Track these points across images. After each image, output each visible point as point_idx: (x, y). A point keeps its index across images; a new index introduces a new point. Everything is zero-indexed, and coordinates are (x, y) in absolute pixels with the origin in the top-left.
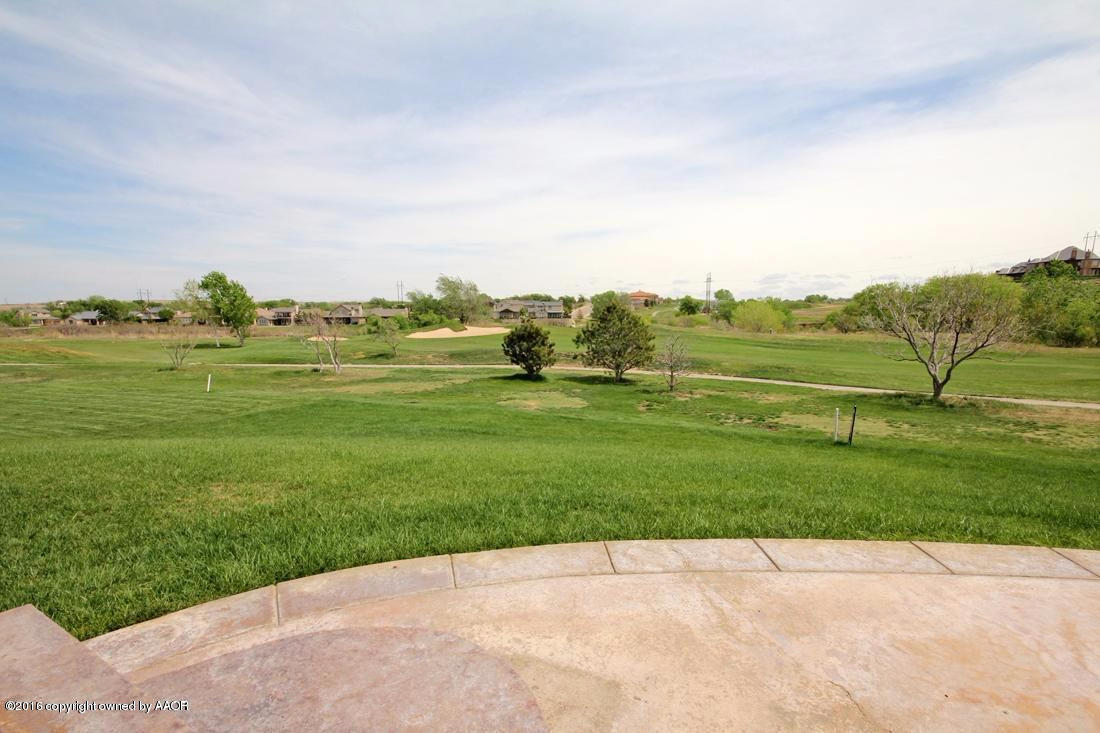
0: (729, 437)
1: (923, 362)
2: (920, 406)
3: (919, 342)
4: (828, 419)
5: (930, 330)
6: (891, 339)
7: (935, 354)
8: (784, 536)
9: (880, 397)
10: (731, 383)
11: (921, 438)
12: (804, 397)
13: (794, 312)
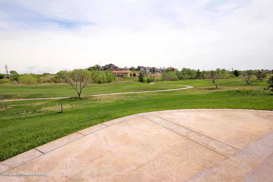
0: (24, 119)
1: (75, 89)
2: (77, 100)
3: (73, 85)
4: (55, 107)
5: (75, 82)
6: (67, 84)
7: (77, 87)
8: (44, 143)
9: (67, 99)
10: (22, 101)
11: (78, 107)
12: (48, 102)
13: (40, 78)
